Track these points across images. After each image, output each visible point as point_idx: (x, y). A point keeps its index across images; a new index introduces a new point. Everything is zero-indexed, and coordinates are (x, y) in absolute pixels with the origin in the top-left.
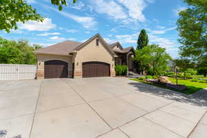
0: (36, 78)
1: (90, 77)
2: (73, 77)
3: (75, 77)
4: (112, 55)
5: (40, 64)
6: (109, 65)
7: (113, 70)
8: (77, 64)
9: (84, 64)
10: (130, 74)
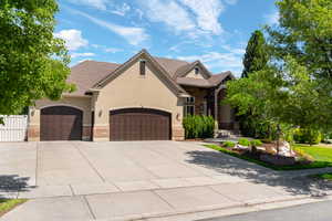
0: (26, 140)
1: (125, 139)
2: (91, 140)
3: (94, 139)
4: (177, 93)
5: (33, 113)
6: (169, 115)
7: (177, 125)
8: (100, 115)
9: (113, 113)
10: (220, 136)
